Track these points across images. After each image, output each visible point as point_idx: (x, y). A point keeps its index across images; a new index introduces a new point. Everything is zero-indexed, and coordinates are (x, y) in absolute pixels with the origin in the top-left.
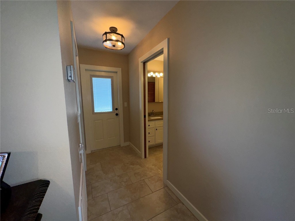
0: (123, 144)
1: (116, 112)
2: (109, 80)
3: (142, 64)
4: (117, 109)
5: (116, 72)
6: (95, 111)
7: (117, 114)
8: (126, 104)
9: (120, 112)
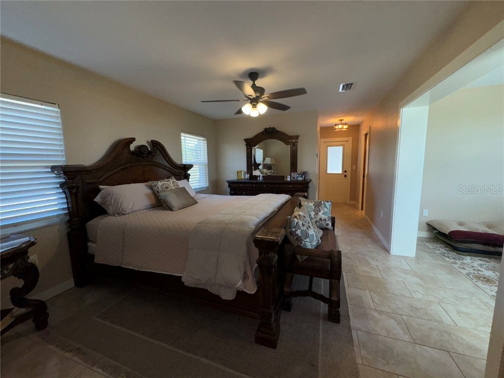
0: (348, 202)
1: (345, 174)
2: (341, 148)
3: (364, 136)
4: (345, 171)
5: (348, 141)
6: (328, 172)
7: (345, 176)
8: (354, 167)
9: (349, 174)
